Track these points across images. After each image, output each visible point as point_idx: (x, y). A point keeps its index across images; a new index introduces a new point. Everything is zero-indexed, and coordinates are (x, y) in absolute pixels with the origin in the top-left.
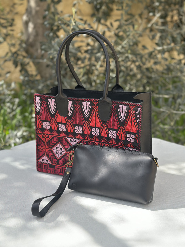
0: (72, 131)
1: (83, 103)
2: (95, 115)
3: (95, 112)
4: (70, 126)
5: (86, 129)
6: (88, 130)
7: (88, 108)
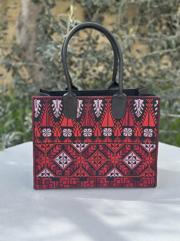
0: (80, 135)
1: (95, 101)
2: (108, 113)
3: (108, 110)
4: (78, 129)
5: (96, 131)
6: (99, 131)
7: (100, 106)
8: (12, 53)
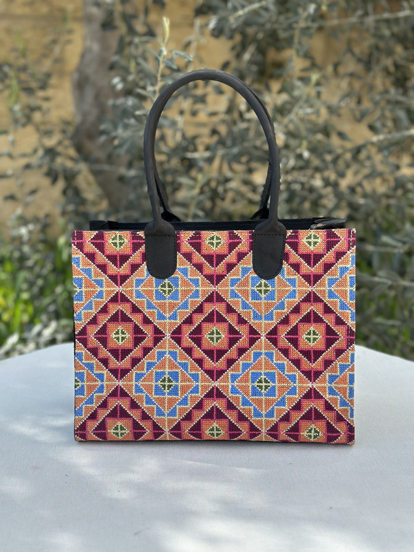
8: (60, 143)
